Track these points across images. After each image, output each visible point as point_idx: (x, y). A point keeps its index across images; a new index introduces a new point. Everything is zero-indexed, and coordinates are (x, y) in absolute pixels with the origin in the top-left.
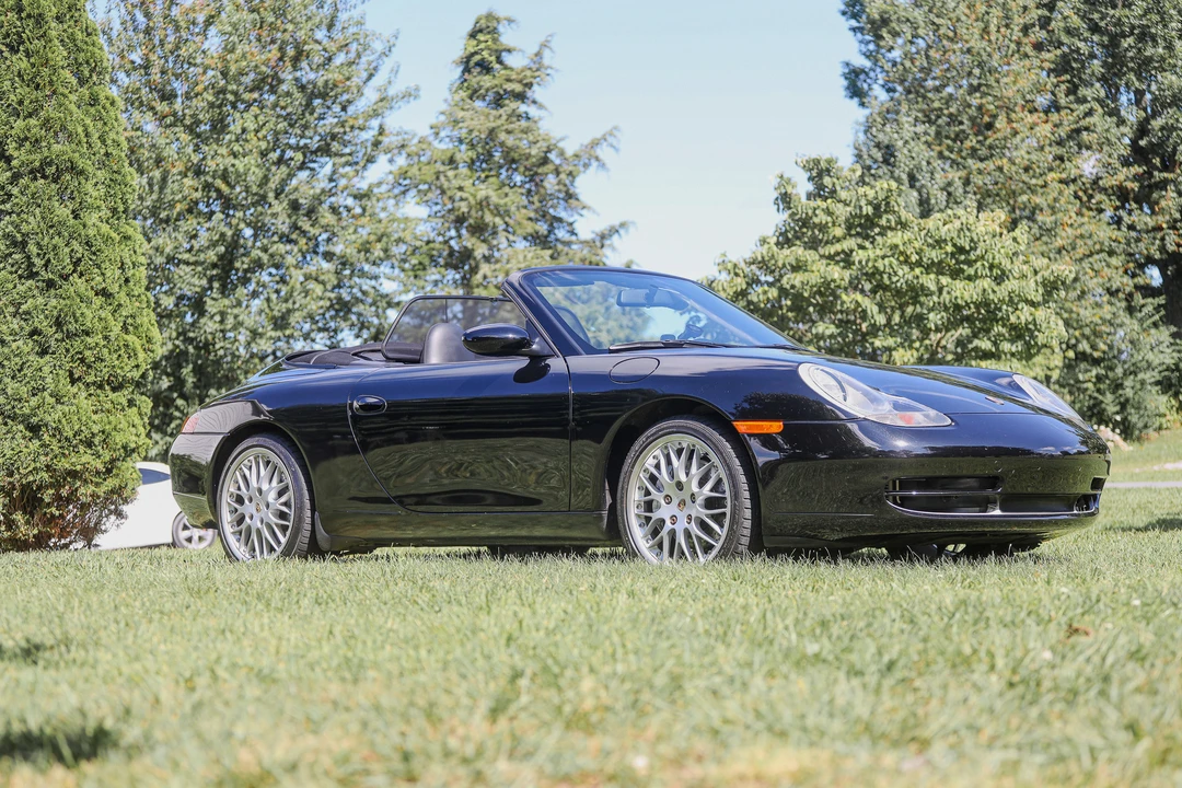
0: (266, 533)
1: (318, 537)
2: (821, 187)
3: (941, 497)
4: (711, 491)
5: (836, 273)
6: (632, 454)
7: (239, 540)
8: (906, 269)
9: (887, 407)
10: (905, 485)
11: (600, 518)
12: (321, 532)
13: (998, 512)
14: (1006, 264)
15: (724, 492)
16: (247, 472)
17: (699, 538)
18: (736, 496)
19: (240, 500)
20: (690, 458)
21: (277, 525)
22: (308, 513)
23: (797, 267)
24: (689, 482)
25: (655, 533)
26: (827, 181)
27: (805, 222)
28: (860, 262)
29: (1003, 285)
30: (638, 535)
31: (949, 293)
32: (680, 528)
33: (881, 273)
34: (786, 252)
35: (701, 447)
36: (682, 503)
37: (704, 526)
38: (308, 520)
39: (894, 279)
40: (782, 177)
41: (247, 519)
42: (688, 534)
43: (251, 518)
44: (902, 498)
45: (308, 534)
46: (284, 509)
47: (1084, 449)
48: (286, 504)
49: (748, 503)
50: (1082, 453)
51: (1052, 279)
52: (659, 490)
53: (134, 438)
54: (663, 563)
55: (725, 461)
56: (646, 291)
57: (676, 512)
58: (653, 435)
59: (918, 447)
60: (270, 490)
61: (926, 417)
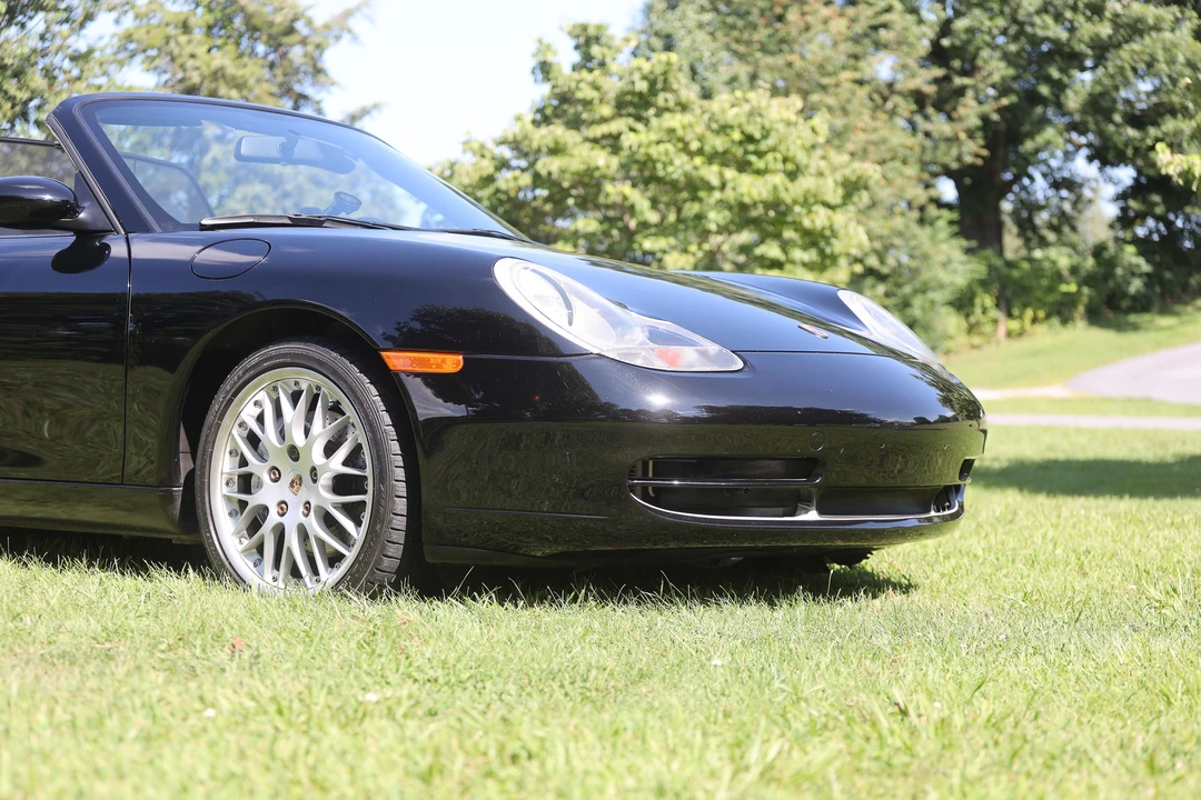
2: (588, 57)
3: (721, 489)
4: (346, 463)
5: (602, 159)
6: (221, 394)
8: (684, 158)
9: (640, 336)
10: (665, 467)
11: (170, 498)
13: (813, 516)
14: (801, 157)
15: (363, 468)
17: (321, 543)
18: (382, 474)
20: (312, 408)
23: (556, 150)
24: (309, 447)
25: (254, 526)
26: (596, 50)
27: (565, 98)
28: (630, 147)
29: (798, 183)
30: (227, 532)
31: (734, 189)
32: (291, 523)
33: (654, 162)
34: (544, 130)
35: (331, 391)
36: (296, 483)
37: (329, 521)
39: (670, 170)
40: (540, 42)
42: (304, 535)
44: (656, 489)
47: (948, 413)
49: (402, 489)
50: (944, 420)
51: (853, 178)
52: (262, 458)
54: (263, 578)
55: (367, 416)
56: (283, 139)
57: (287, 495)
58: (253, 367)
59: (688, 407)
61: (701, 355)
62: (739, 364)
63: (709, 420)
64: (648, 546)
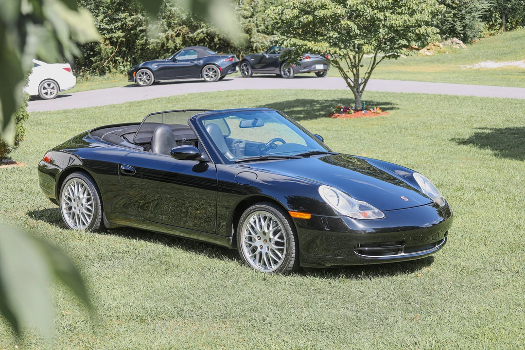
0: (81, 217)
1: (105, 222)
4: (279, 238)
6: (244, 215)
7: (69, 217)
8: (371, 9)
10: (363, 245)
11: (229, 240)
12: (106, 221)
13: (403, 254)
15: (284, 240)
16: (73, 188)
17: (272, 257)
18: (289, 243)
19: (69, 199)
20: (269, 222)
21: (86, 214)
22: (100, 211)
24: (269, 233)
25: (254, 251)
28: (350, 6)
29: (414, 16)
30: (246, 251)
32: (264, 251)
33: (359, 11)
36: (265, 241)
38: (100, 214)
39: (365, 14)
41: (73, 209)
43: (75, 208)
44: (361, 250)
45: (100, 220)
46: (89, 207)
47: (442, 219)
49: (294, 247)
50: (440, 222)
51: (436, 11)
52: (256, 233)
54: (256, 265)
55: (285, 228)
56: (253, 120)
57: (262, 244)
58: (253, 209)
59: (369, 229)
60: (83, 198)
61: (373, 213)
62: (384, 216)
63: (375, 232)
64: (359, 264)
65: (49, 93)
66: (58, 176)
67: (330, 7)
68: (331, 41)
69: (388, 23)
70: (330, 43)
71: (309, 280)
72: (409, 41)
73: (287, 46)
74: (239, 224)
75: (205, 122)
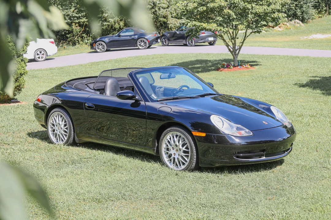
0: (61, 136)
4: (185, 148)
7: (53, 136)
9: (235, 129)
10: (238, 153)
11: (154, 150)
12: (76, 138)
13: (264, 158)
15: (189, 150)
18: (192, 152)
20: (180, 139)
21: (64, 134)
22: (73, 132)
24: (179, 145)
25: (170, 157)
30: (165, 157)
32: (176, 157)
33: (236, 4)
35: (182, 136)
36: (177, 150)
37: (182, 157)
38: (73, 134)
39: (239, 5)
41: (56, 131)
43: (57, 131)
44: (238, 156)
45: (73, 138)
46: (66, 130)
47: (289, 135)
48: (67, 128)
49: (195, 154)
50: (288, 137)
52: (171, 145)
53: (23, 71)
54: (171, 166)
55: (189, 142)
56: (168, 74)
57: (175, 153)
58: (169, 130)
59: (243, 142)
60: (62, 124)
61: (245, 132)
62: (252, 134)
63: (247, 144)
64: (237, 165)
65: (41, 57)
66: (46, 111)
67: (217, 2)
68: (218, 23)
69: (254, 11)
70: (217, 24)
71: (205, 175)
72: (267, 22)
73: (190, 26)
74: (160, 140)
75: (138, 76)
